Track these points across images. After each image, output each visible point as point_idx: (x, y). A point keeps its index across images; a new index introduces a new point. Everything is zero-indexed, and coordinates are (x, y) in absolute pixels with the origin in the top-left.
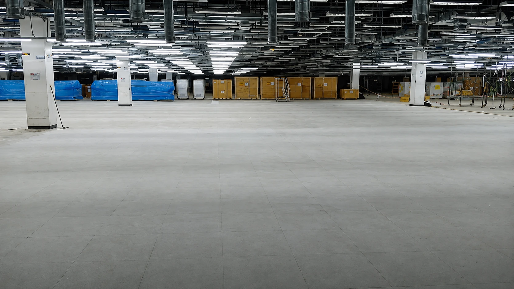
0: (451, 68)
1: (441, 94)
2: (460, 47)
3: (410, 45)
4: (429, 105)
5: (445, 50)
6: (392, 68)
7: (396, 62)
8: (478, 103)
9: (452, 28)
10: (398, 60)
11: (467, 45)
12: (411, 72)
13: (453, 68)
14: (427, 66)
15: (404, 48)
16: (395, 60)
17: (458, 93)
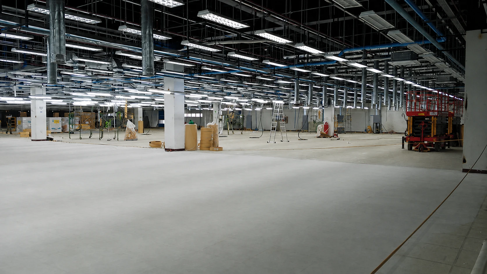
0: (69, 104)
1: (60, 128)
2: (78, 85)
3: (29, 81)
4: (51, 139)
5: (63, 87)
6: (8, 102)
7: (14, 97)
8: (96, 135)
9: (72, 68)
10: (15, 96)
11: (83, 84)
12: (30, 107)
13: (70, 104)
14: (46, 101)
15: (22, 83)
16: (11, 95)
17: (77, 127)
